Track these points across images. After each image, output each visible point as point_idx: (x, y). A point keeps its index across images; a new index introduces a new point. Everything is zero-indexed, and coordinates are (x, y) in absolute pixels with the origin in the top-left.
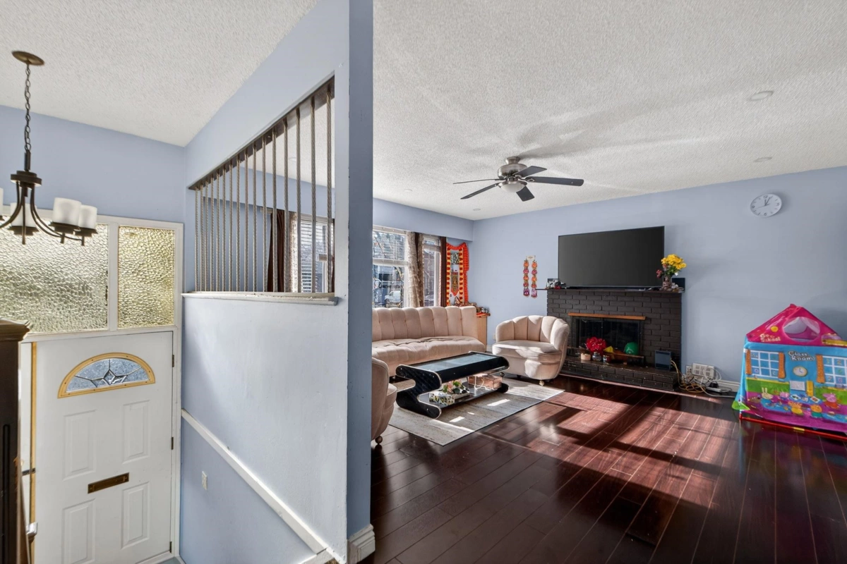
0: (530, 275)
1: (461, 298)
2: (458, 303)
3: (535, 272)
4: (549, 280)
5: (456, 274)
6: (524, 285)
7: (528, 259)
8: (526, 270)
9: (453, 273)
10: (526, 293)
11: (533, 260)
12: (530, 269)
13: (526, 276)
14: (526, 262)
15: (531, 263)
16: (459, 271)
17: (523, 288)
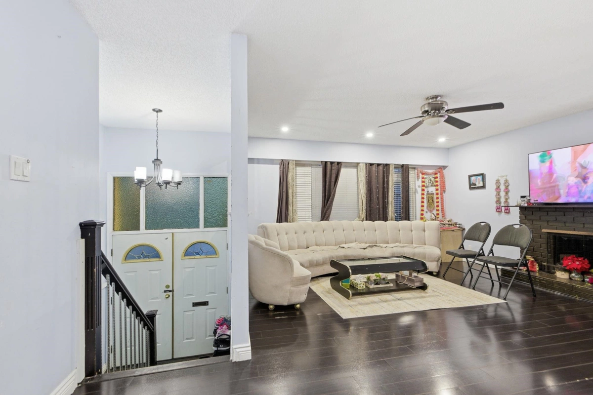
0: (502, 194)
1: (438, 214)
2: (434, 218)
3: (507, 191)
4: (522, 197)
5: (433, 194)
6: (496, 202)
7: (500, 178)
8: (498, 188)
9: (428, 194)
10: (498, 210)
11: (504, 178)
12: (502, 187)
13: (498, 194)
14: (498, 181)
15: (502, 182)
16: (435, 192)
17: (495, 205)
